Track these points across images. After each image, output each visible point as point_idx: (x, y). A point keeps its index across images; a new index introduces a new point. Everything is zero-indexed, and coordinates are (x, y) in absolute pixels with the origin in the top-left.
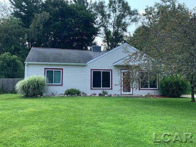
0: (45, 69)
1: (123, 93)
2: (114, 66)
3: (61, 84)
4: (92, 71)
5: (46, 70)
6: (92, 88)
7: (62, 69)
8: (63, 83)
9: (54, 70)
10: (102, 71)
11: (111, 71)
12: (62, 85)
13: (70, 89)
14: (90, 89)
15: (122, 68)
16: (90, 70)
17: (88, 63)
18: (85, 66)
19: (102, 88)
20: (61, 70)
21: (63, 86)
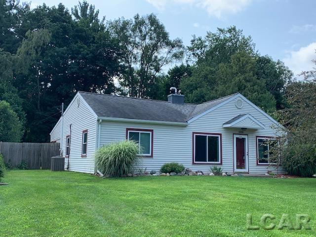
0: (128, 129)
1: (236, 170)
2: (225, 128)
3: (150, 155)
4: (195, 135)
5: (129, 131)
6: (195, 162)
7: (152, 131)
8: (154, 154)
9: (140, 132)
10: (208, 135)
11: (219, 136)
12: (152, 156)
13: (170, 163)
14: (192, 163)
15: (234, 133)
16: (192, 133)
17: (189, 122)
18: (185, 126)
19: (208, 162)
20: (151, 133)
21: (154, 158)
